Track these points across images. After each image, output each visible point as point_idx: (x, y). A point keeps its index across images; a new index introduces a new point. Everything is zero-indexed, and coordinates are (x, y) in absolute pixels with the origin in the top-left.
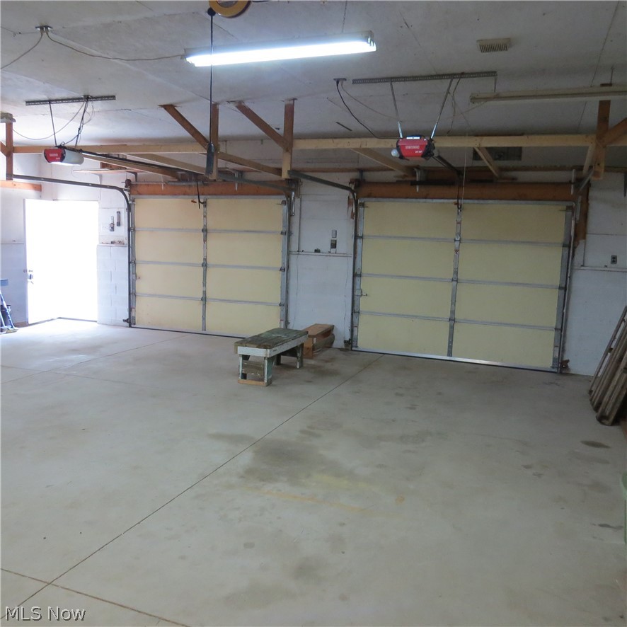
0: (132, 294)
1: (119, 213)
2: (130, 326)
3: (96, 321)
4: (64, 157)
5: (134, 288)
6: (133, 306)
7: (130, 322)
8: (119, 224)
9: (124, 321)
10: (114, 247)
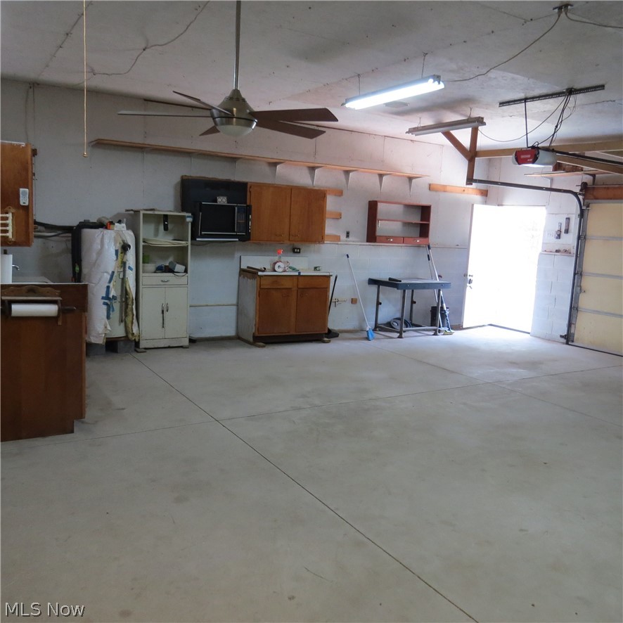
0: (574, 309)
1: (568, 219)
2: (567, 343)
3: (529, 333)
4: (537, 158)
5: (577, 302)
6: (573, 322)
7: (568, 339)
8: (567, 231)
9: (561, 336)
10: (559, 257)
